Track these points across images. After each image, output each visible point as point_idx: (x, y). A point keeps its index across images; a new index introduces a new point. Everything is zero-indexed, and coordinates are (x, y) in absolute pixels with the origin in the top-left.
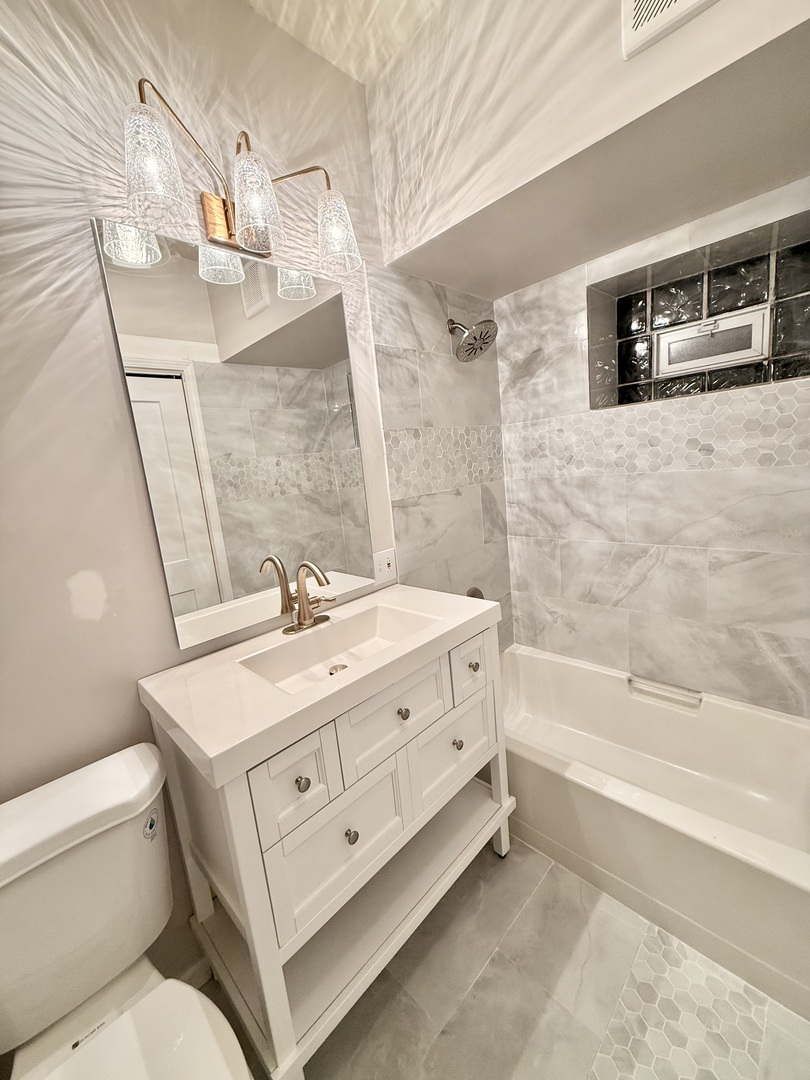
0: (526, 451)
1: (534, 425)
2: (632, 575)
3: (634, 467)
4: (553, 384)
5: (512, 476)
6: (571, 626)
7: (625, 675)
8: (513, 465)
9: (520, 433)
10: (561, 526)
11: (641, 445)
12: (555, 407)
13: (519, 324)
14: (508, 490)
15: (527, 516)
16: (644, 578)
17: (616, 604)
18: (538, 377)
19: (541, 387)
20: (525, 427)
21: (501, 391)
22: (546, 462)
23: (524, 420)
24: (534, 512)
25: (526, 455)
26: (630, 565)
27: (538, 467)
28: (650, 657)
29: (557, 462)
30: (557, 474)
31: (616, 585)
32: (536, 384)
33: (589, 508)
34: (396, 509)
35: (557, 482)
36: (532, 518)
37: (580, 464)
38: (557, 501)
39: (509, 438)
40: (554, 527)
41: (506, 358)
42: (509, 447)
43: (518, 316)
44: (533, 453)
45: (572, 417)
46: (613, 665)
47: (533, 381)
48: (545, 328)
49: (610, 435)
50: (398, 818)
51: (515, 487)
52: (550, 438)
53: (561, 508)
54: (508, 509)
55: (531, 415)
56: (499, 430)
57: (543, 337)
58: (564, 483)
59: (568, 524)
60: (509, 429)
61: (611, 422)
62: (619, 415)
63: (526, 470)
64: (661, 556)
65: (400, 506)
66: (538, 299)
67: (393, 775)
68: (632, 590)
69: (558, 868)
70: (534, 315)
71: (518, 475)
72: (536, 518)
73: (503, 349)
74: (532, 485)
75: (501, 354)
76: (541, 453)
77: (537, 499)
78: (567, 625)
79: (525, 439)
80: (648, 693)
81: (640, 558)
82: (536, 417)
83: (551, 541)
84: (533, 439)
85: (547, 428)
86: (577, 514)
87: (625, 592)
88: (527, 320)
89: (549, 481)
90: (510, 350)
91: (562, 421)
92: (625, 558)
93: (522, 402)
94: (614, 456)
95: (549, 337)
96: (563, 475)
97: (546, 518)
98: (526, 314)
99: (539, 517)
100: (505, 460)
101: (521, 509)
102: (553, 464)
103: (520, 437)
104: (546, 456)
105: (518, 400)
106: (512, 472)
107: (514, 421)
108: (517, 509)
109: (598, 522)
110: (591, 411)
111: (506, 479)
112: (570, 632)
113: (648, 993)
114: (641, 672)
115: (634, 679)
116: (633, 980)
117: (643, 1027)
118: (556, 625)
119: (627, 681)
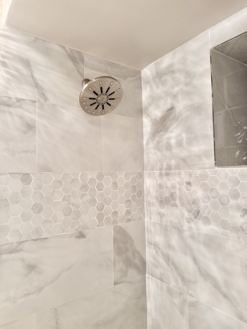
0: (161, 198)
1: (167, 174)
4: (182, 140)
5: (150, 218)
8: (151, 208)
9: (157, 180)
10: (189, 281)
12: (184, 160)
13: (158, 87)
14: (148, 230)
15: (162, 261)
18: (171, 132)
19: (173, 142)
20: (161, 175)
21: (145, 142)
22: (177, 211)
23: (160, 169)
24: (167, 259)
25: (161, 201)
27: (171, 215)
29: (186, 214)
30: (186, 226)
32: (169, 139)
33: (215, 271)
35: (187, 234)
36: (165, 264)
37: (207, 221)
38: (186, 253)
39: (149, 183)
40: (184, 280)
41: (148, 115)
42: (149, 191)
43: (157, 80)
45: (199, 172)
47: (167, 135)
48: (176, 89)
49: (235, 195)
51: (153, 229)
52: (180, 189)
53: (190, 262)
54: (147, 249)
55: (165, 165)
57: (175, 97)
58: (192, 237)
59: (195, 282)
60: (149, 175)
63: (161, 215)
66: (171, 65)
70: (168, 78)
71: (155, 219)
72: (168, 265)
73: (147, 109)
74: (165, 231)
75: (146, 112)
76: (172, 202)
77: (169, 246)
79: (160, 186)
82: (169, 168)
83: (181, 294)
84: (166, 187)
85: (177, 179)
86: (204, 274)
88: (163, 83)
89: (180, 231)
90: (151, 109)
91: (190, 175)
93: (159, 154)
94: (239, 219)
95: (180, 97)
96: (191, 228)
97: (176, 267)
98: (163, 78)
99: (171, 265)
100: (146, 201)
101: (156, 252)
102: (183, 215)
103: (157, 184)
104: (176, 206)
105: (156, 151)
106: (151, 214)
107: (153, 169)
108: (154, 251)
109: (224, 289)
110: (216, 168)
111: (146, 219)
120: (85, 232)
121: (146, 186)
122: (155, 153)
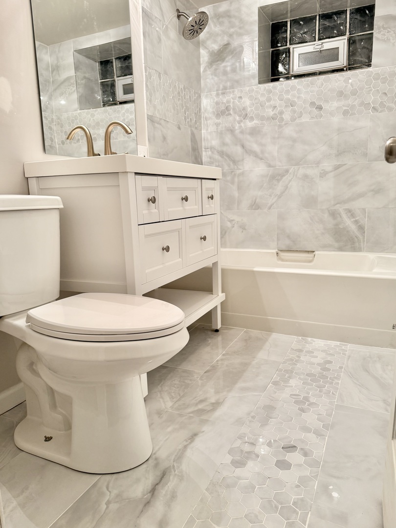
0: (217, 112)
1: (223, 94)
2: (279, 188)
3: (282, 119)
4: (236, 67)
5: (207, 130)
6: (243, 227)
7: (275, 251)
8: (208, 122)
9: (214, 99)
10: (238, 161)
11: (286, 106)
12: (237, 82)
13: (215, 26)
14: (204, 140)
15: (217, 157)
16: (286, 187)
17: (270, 208)
18: (227, 62)
19: (229, 69)
20: (218, 95)
21: (202, 70)
22: (231, 118)
23: (217, 90)
24: (222, 154)
25: (217, 114)
26: (278, 181)
27: (225, 122)
28: (289, 237)
29: (238, 118)
30: (237, 126)
31: (270, 196)
32: (225, 67)
33: (256, 147)
34: (149, 120)
35: (237, 132)
36: (220, 158)
37: (252, 119)
38: (236, 145)
39: (206, 103)
40: (234, 162)
41: (206, 48)
42: (206, 109)
43: (215, 20)
44: (223, 112)
45: (248, 89)
46: (268, 247)
47: (223, 64)
48: (232, 30)
49: (269, 100)
51: (209, 137)
52: (233, 102)
53: (239, 149)
54: (204, 153)
55: (221, 86)
56: (200, 96)
57: (231, 36)
58: (242, 132)
59: (243, 160)
60: (206, 97)
61: (270, 92)
62: (274, 88)
63: (217, 125)
64: (296, 173)
65: (151, 119)
66: (228, 11)
67: (179, 232)
68: (280, 197)
69: (248, 330)
70: (226, 21)
71: (212, 128)
72: (223, 157)
73: (204, 42)
74: (221, 134)
75: (203, 45)
76: (227, 112)
77: (224, 144)
78: (240, 227)
79: (217, 103)
80: (287, 261)
81: (284, 176)
82: (225, 88)
83: (232, 172)
84: (222, 103)
85: (231, 96)
86: (248, 152)
87: (276, 198)
88: (221, 24)
89: (231, 131)
90: (209, 43)
91: (242, 91)
92: (276, 177)
93: (216, 78)
94: (271, 113)
95: (235, 36)
96: (241, 127)
97: (228, 156)
98: (221, 20)
99: (225, 157)
100: (203, 117)
101: (212, 152)
102: (235, 120)
103: (214, 102)
104: (231, 114)
105: (213, 77)
106: (207, 126)
107: (210, 91)
108: (210, 152)
109: (261, 156)
110: (259, 85)
111: (203, 132)
112: (242, 232)
113: (300, 351)
114: (284, 248)
115: (279, 252)
116: (292, 349)
117: (299, 357)
118: (234, 228)
119: (276, 254)
120: (181, 126)
121: (203, 106)
122: (212, 78)
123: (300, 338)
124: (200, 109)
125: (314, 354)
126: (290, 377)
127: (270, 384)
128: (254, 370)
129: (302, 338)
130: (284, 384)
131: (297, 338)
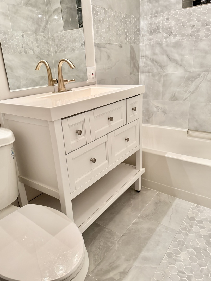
0: (151, 30)
1: (155, 16)
2: (192, 86)
3: (199, 36)
5: (143, 43)
6: (165, 112)
7: (186, 130)
8: (144, 38)
9: (149, 21)
10: (164, 66)
11: (202, 26)
12: (166, 7)
14: (141, 50)
15: (149, 63)
16: (198, 87)
17: (185, 100)
20: (151, 17)
22: (160, 35)
23: (151, 14)
24: (153, 60)
25: (151, 32)
26: (192, 82)
27: (157, 38)
28: (197, 121)
29: (165, 35)
30: (164, 41)
31: (186, 92)
33: (177, 57)
34: (96, 47)
35: (164, 45)
36: (151, 64)
37: (175, 35)
38: (163, 54)
39: (143, 24)
40: (161, 67)
42: (143, 28)
44: (154, 31)
45: (173, 12)
46: (181, 126)
49: (189, 20)
50: (107, 161)
51: (144, 49)
52: (162, 23)
53: (165, 57)
54: (140, 60)
55: (154, 11)
56: (138, 20)
58: (167, 46)
59: (167, 65)
60: (143, 19)
61: (190, 14)
62: (194, 11)
63: (150, 40)
64: (206, 77)
65: (98, 46)
67: (106, 143)
68: (192, 93)
69: (160, 193)
71: (146, 42)
72: (153, 63)
74: (152, 47)
76: (158, 31)
77: (154, 54)
78: (163, 112)
79: (151, 24)
80: (194, 137)
81: (196, 78)
82: (157, 12)
83: (159, 73)
84: (154, 24)
85: (161, 18)
86: (171, 60)
87: (189, 94)
89: (160, 44)
91: (169, 14)
92: (191, 79)
93: (150, 5)
94: (190, 31)
96: (167, 41)
97: (157, 62)
99: (155, 63)
100: (141, 35)
101: (146, 60)
102: (163, 36)
103: (148, 23)
104: (160, 32)
105: (149, 4)
106: (143, 41)
107: (146, 15)
108: (145, 59)
109: (180, 63)
110: (182, 9)
111: (140, 45)
112: (164, 115)
113: (193, 219)
114: (192, 128)
115: (190, 131)
116: (188, 217)
117: (191, 227)
118: (158, 113)
119: (186, 132)
120: (122, 45)
121: (141, 26)
122: (148, 5)
123: (196, 205)
124: (139, 29)
125: (203, 225)
126: (181, 250)
127: (165, 256)
128: (156, 238)
129: (196, 206)
130: (176, 258)
131: (193, 205)
